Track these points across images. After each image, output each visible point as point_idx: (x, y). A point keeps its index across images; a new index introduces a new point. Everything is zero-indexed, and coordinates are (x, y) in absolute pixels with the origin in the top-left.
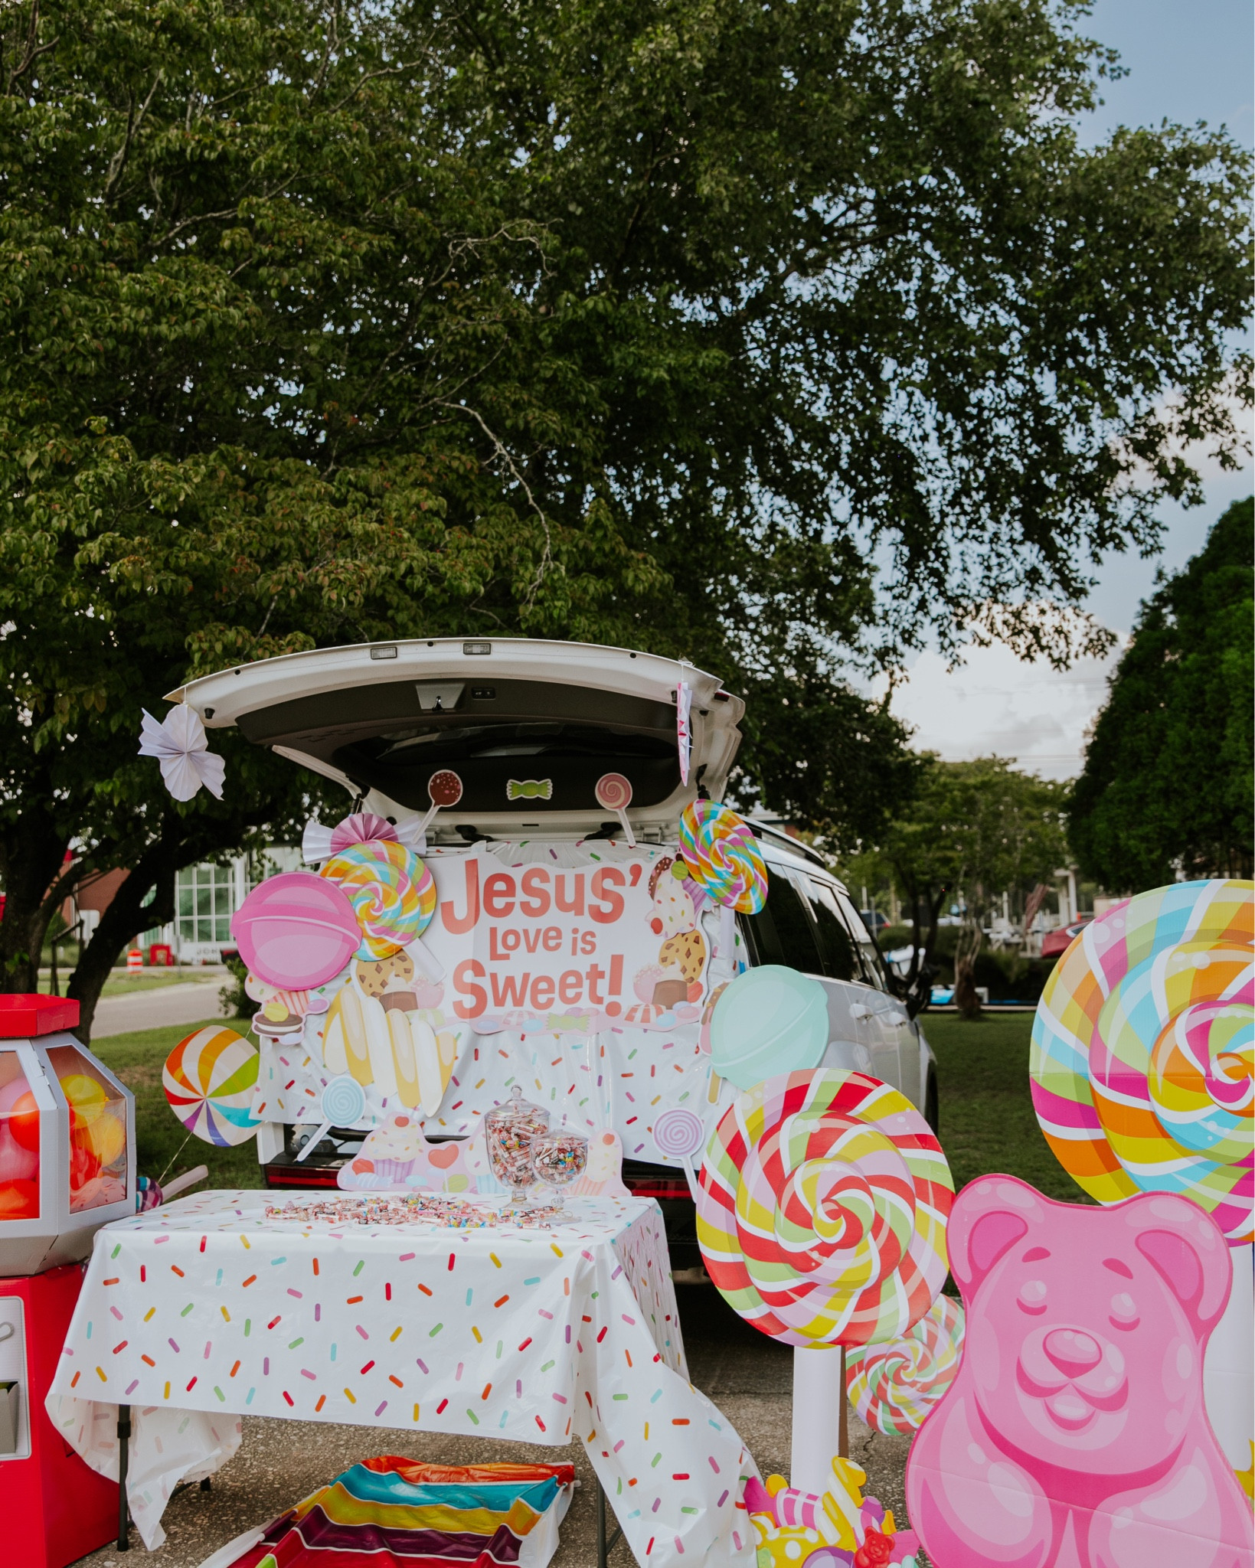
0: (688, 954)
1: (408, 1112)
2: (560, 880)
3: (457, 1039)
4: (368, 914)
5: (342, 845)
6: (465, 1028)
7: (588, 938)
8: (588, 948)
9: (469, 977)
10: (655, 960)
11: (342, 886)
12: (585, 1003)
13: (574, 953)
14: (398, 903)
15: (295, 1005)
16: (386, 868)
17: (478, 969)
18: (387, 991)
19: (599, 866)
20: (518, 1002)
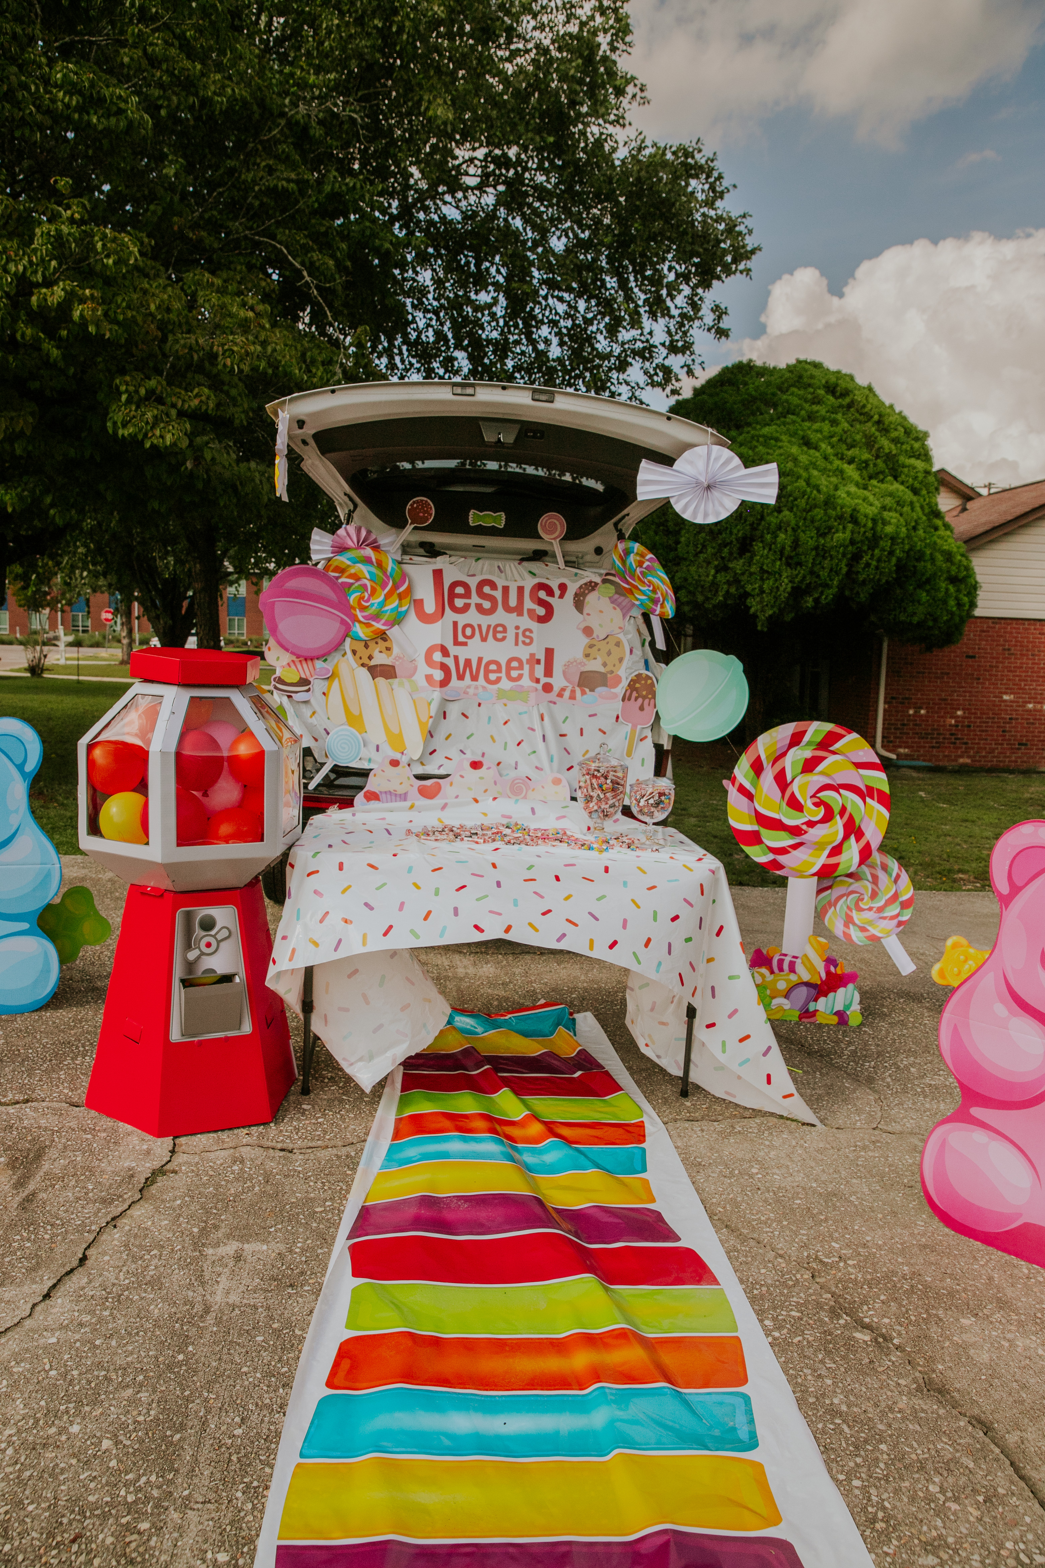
0: (609, 653)
1: (397, 756)
2: (506, 589)
3: (430, 704)
4: (359, 604)
5: (340, 549)
6: (436, 694)
7: (527, 633)
8: (528, 641)
9: (438, 657)
10: (579, 655)
11: (340, 581)
12: (526, 682)
13: (517, 644)
14: (382, 597)
15: (305, 670)
16: (373, 569)
17: (445, 652)
18: (373, 663)
19: (537, 581)
20: (474, 678)
